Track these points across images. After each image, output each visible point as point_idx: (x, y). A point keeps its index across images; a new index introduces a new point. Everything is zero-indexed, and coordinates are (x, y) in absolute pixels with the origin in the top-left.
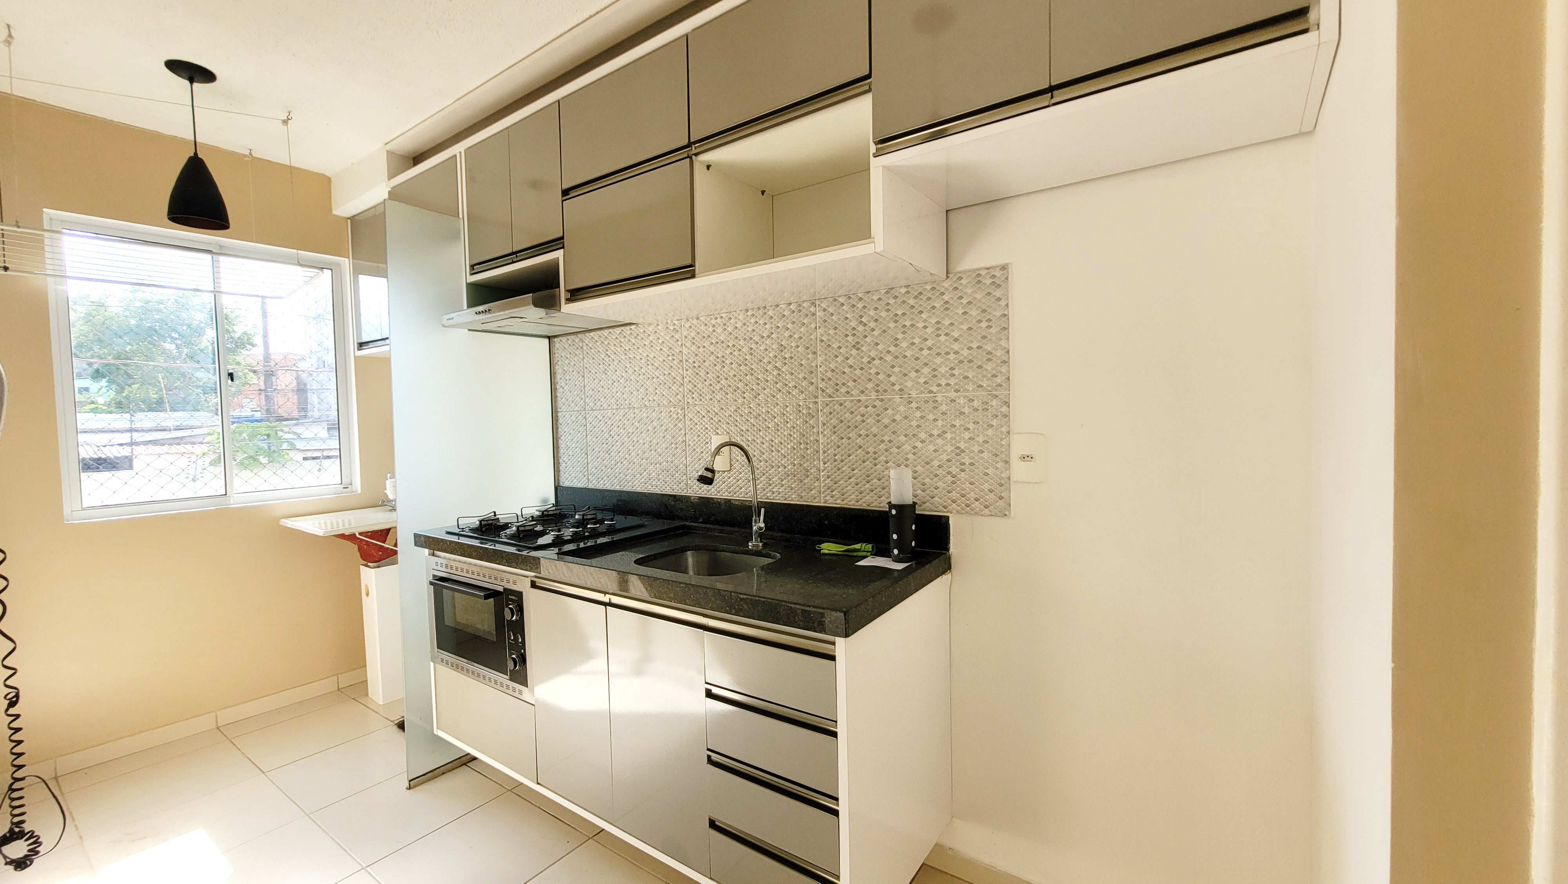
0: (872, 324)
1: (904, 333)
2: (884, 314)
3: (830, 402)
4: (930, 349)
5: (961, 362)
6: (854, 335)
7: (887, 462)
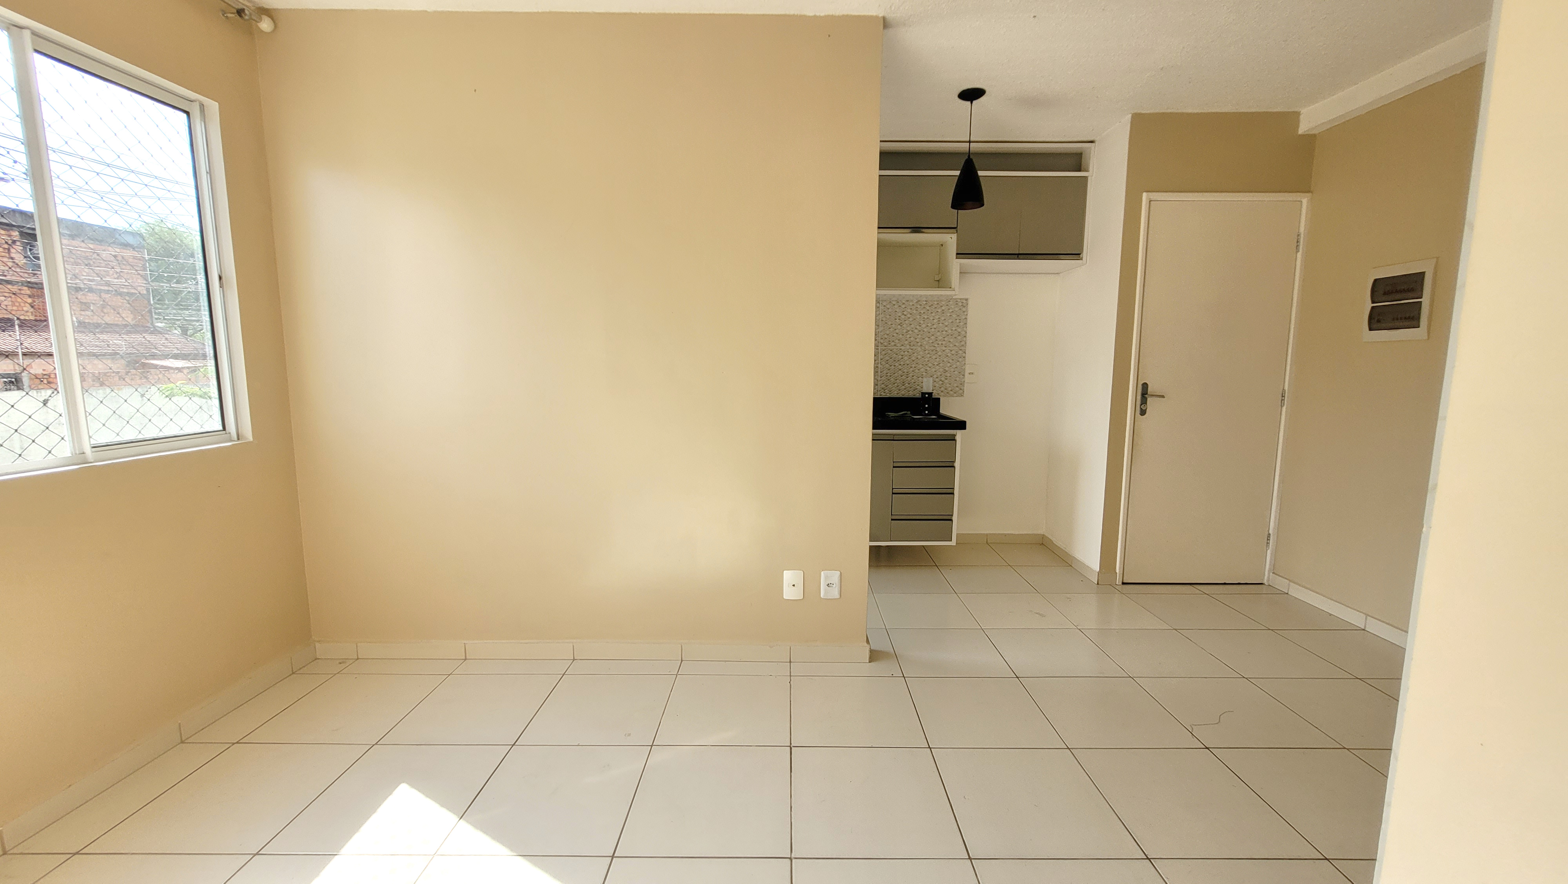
0: (909, 316)
1: (924, 321)
2: (915, 312)
3: (885, 349)
4: (935, 329)
5: (948, 335)
6: (899, 319)
7: (913, 376)
